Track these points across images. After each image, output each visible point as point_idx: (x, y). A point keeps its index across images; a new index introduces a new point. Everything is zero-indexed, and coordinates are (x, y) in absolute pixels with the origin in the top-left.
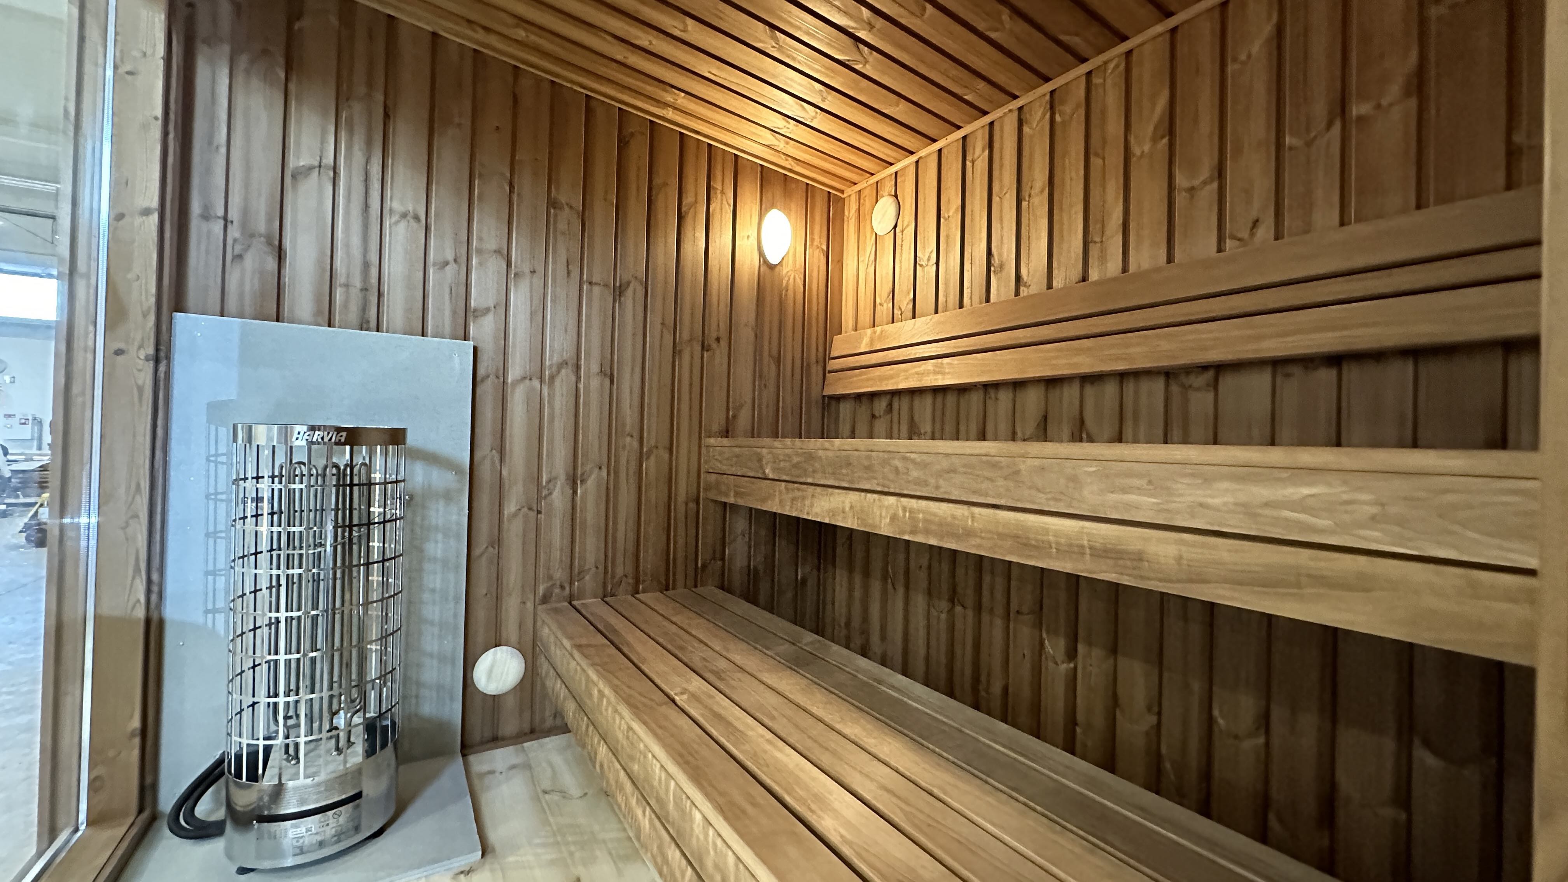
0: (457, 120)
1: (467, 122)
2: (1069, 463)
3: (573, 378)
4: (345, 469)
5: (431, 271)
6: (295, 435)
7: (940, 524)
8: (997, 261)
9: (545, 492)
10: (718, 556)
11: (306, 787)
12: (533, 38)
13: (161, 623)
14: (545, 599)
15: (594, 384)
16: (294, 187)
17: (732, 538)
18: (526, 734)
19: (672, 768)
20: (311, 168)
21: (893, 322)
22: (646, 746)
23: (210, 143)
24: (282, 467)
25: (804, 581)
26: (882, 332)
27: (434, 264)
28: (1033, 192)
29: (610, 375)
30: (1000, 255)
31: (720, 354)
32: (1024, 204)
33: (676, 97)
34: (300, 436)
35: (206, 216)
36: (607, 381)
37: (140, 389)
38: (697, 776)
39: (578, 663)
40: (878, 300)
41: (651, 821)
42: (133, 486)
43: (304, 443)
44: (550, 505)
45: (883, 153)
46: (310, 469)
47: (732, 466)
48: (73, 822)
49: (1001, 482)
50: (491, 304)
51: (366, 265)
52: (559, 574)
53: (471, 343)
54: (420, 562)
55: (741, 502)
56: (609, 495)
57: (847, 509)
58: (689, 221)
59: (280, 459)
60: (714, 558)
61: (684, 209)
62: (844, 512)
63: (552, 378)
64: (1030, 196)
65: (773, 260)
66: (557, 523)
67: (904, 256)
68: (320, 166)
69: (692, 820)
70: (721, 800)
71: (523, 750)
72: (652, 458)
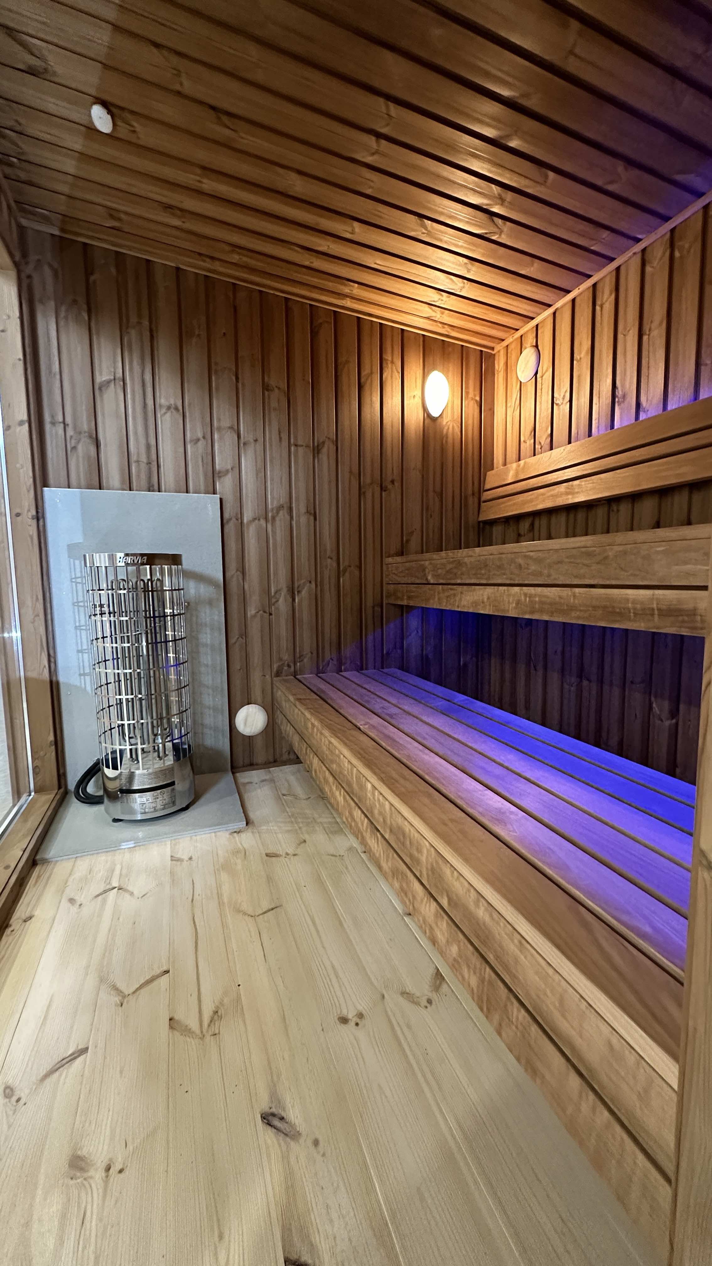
0: (197, 333)
1: (204, 334)
2: (645, 546)
3: (288, 518)
4: (148, 583)
5: (189, 447)
6: (118, 560)
7: (551, 604)
8: (620, 393)
9: (274, 600)
10: (398, 645)
11: (144, 775)
12: (245, 259)
13: (58, 683)
14: (278, 674)
15: (302, 520)
16: (101, 396)
17: (408, 634)
18: (270, 763)
19: (355, 761)
20: (109, 382)
21: (534, 455)
22: (339, 751)
23: (50, 372)
24: (112, 582)
25: (465, 665)
26: (525, 463)
27: (191, 441)
28: (653, 327)
29: (313, 514)
30: (623, 386)
31: (394, 493)
32: (645, 338)
33: (351, 288)
34: (121, 560)
35: (53, 423)
36: (312, 518)
37: (31, 537)
38: (369, 764)
39: (299, 710)
40: (522, 439)
41: (344, 798)
42: (35, 597)
43: (123, 564)
44: (277, 609)
45: (525, 310)
46: (128, 583)
47: (404, 577)
48: (28, 790)
49: (594, 567)
50: (229, 467)
51: (148, 447)
52: (286, 657)
53: (218, 496)
54: (197, 646)
55: (412, 603)
56: (317, 601)
57: (485, 600)
58: (367, 388)
59: (111, 577)
60: (395, 648)
61: (363, 380)
62: (483, 602)
63: (274, 518)
64: (650, 330)
65: (435, 413)
66: (283, 622)
67: (543, 398)
68: (115, 379)
69: (366, 789)
70: (383, 775)
71: (270, 772)
72: (347, 574)
